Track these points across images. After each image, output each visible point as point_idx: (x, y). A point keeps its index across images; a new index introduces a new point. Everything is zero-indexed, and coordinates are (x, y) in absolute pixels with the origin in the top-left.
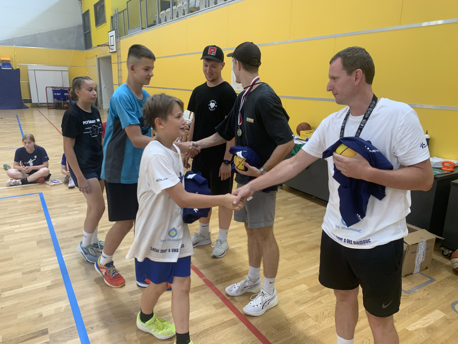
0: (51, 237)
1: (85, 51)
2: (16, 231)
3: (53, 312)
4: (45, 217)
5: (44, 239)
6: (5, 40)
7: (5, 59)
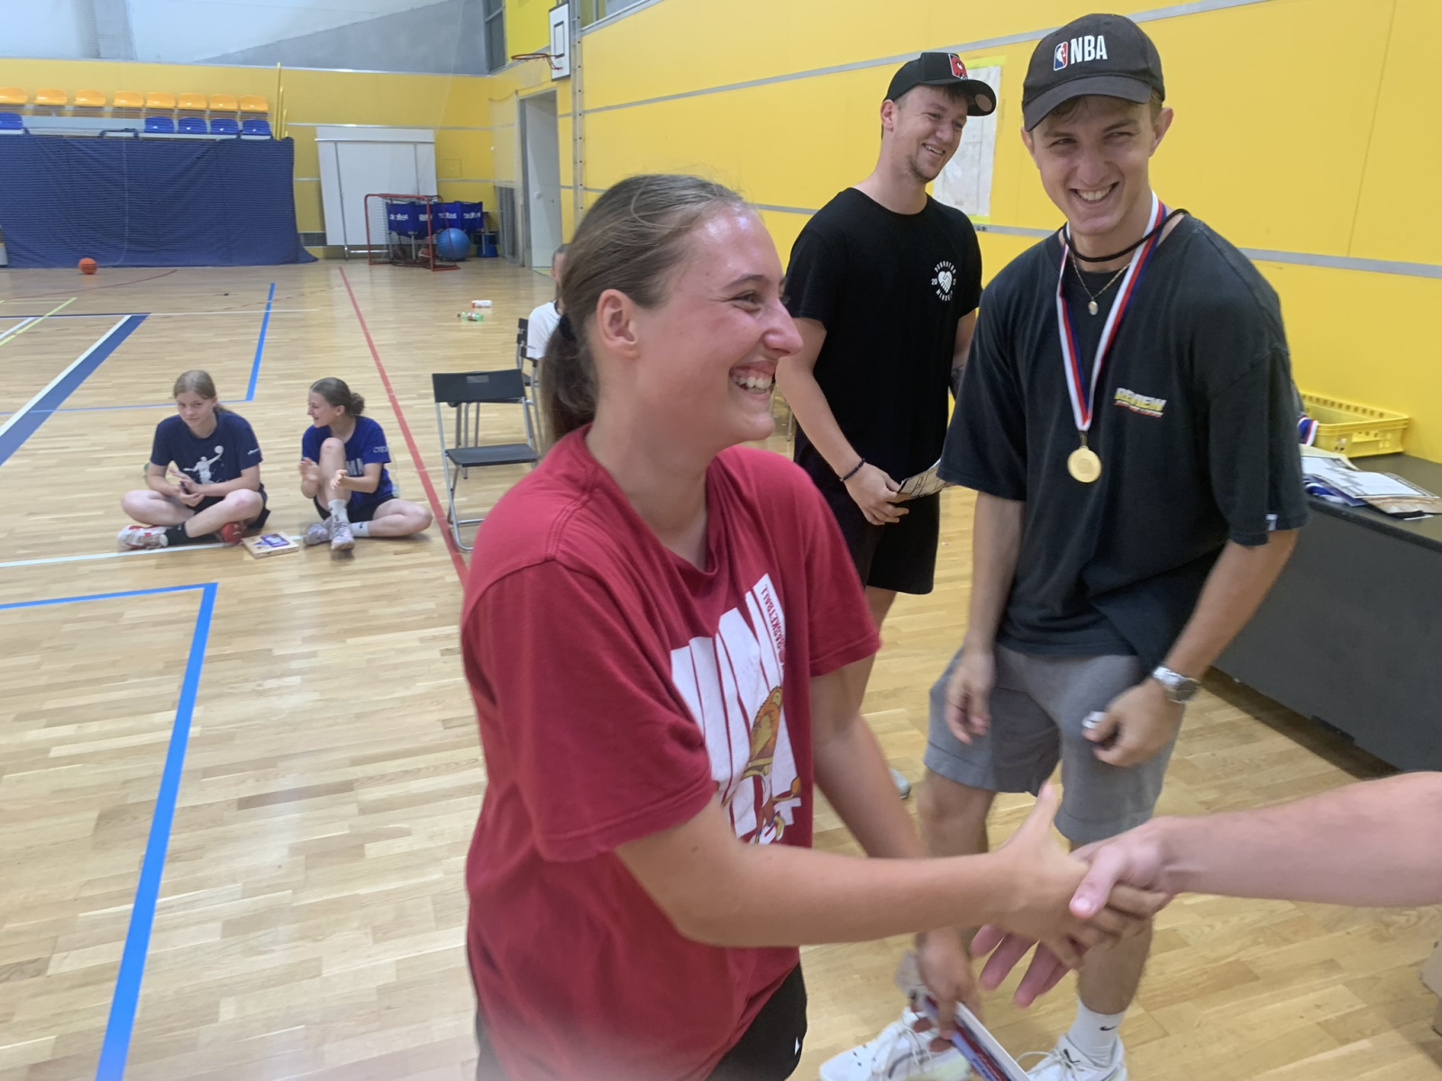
1: (488, 76)
2: (56, 752)
4: (178, 697)
5: (130, 800)
6: (256, 48)
7: (252, 107)
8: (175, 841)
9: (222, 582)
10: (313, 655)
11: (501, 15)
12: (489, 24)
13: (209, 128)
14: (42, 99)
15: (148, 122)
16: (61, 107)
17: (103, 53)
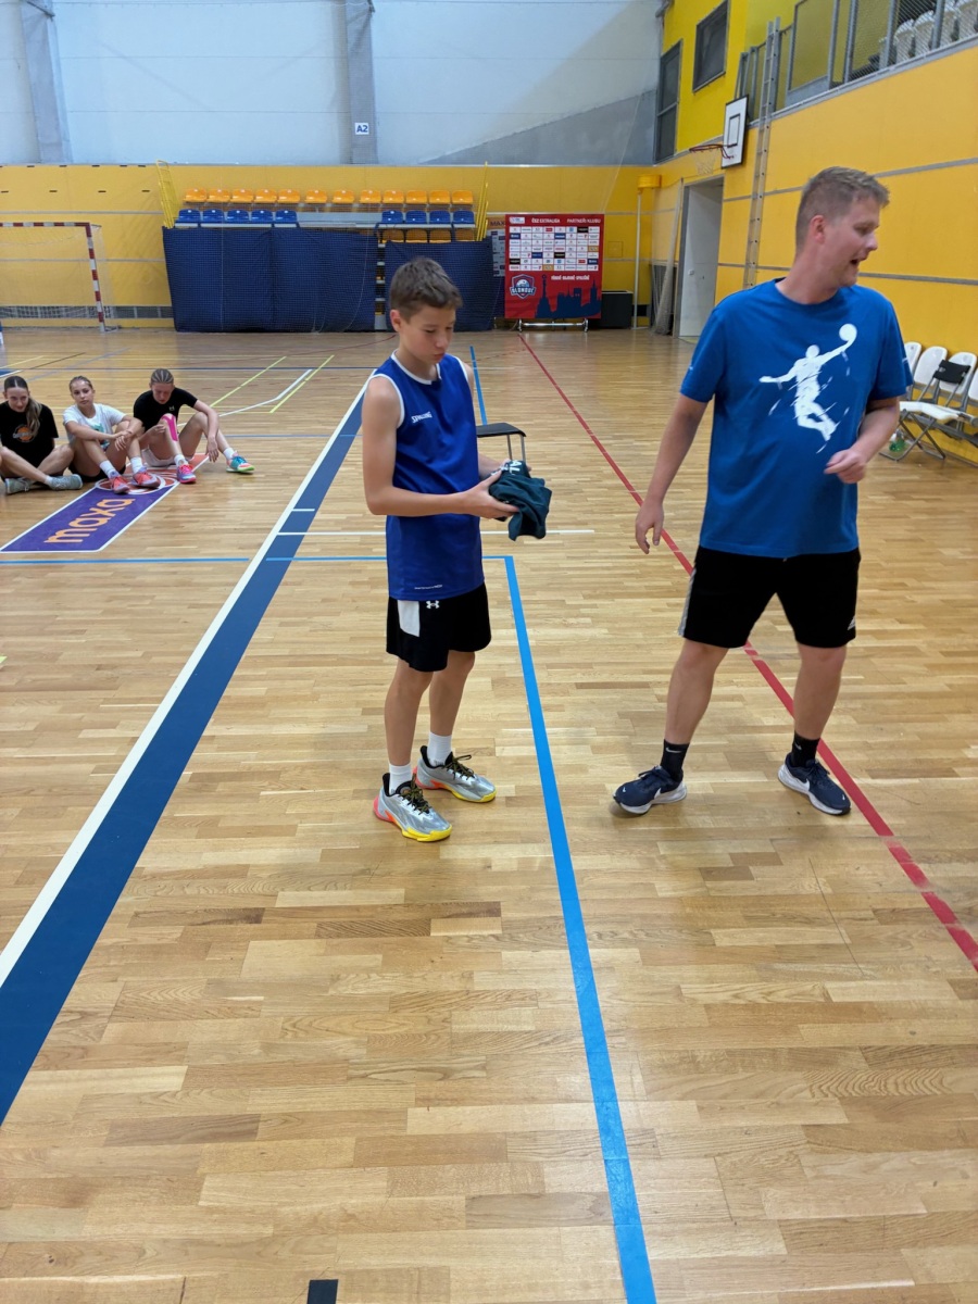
0: (522, 675)
1: (655, 166)
3: (515, 867)
4: (515, 621)
5: (507, 675)
6: (467, 150)
7: (461, 200)
8: (544, 700)
9: (515, 557)
10: (595, 606)
11: (674, 109)
12: (661, 118)
13: (428, 219)
14: (311, 199)
15: (386, 215)
16: (323, 204)
17: (355, 160)
